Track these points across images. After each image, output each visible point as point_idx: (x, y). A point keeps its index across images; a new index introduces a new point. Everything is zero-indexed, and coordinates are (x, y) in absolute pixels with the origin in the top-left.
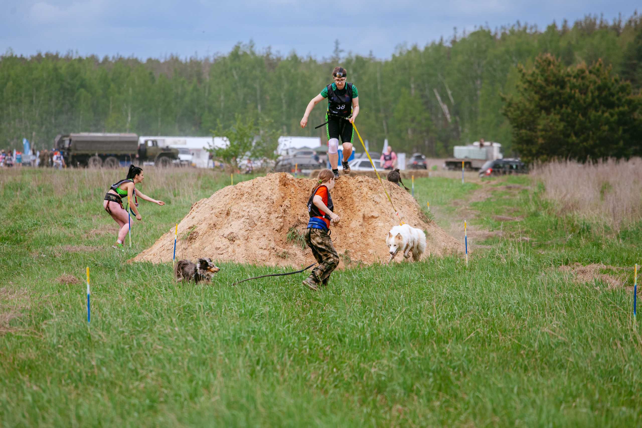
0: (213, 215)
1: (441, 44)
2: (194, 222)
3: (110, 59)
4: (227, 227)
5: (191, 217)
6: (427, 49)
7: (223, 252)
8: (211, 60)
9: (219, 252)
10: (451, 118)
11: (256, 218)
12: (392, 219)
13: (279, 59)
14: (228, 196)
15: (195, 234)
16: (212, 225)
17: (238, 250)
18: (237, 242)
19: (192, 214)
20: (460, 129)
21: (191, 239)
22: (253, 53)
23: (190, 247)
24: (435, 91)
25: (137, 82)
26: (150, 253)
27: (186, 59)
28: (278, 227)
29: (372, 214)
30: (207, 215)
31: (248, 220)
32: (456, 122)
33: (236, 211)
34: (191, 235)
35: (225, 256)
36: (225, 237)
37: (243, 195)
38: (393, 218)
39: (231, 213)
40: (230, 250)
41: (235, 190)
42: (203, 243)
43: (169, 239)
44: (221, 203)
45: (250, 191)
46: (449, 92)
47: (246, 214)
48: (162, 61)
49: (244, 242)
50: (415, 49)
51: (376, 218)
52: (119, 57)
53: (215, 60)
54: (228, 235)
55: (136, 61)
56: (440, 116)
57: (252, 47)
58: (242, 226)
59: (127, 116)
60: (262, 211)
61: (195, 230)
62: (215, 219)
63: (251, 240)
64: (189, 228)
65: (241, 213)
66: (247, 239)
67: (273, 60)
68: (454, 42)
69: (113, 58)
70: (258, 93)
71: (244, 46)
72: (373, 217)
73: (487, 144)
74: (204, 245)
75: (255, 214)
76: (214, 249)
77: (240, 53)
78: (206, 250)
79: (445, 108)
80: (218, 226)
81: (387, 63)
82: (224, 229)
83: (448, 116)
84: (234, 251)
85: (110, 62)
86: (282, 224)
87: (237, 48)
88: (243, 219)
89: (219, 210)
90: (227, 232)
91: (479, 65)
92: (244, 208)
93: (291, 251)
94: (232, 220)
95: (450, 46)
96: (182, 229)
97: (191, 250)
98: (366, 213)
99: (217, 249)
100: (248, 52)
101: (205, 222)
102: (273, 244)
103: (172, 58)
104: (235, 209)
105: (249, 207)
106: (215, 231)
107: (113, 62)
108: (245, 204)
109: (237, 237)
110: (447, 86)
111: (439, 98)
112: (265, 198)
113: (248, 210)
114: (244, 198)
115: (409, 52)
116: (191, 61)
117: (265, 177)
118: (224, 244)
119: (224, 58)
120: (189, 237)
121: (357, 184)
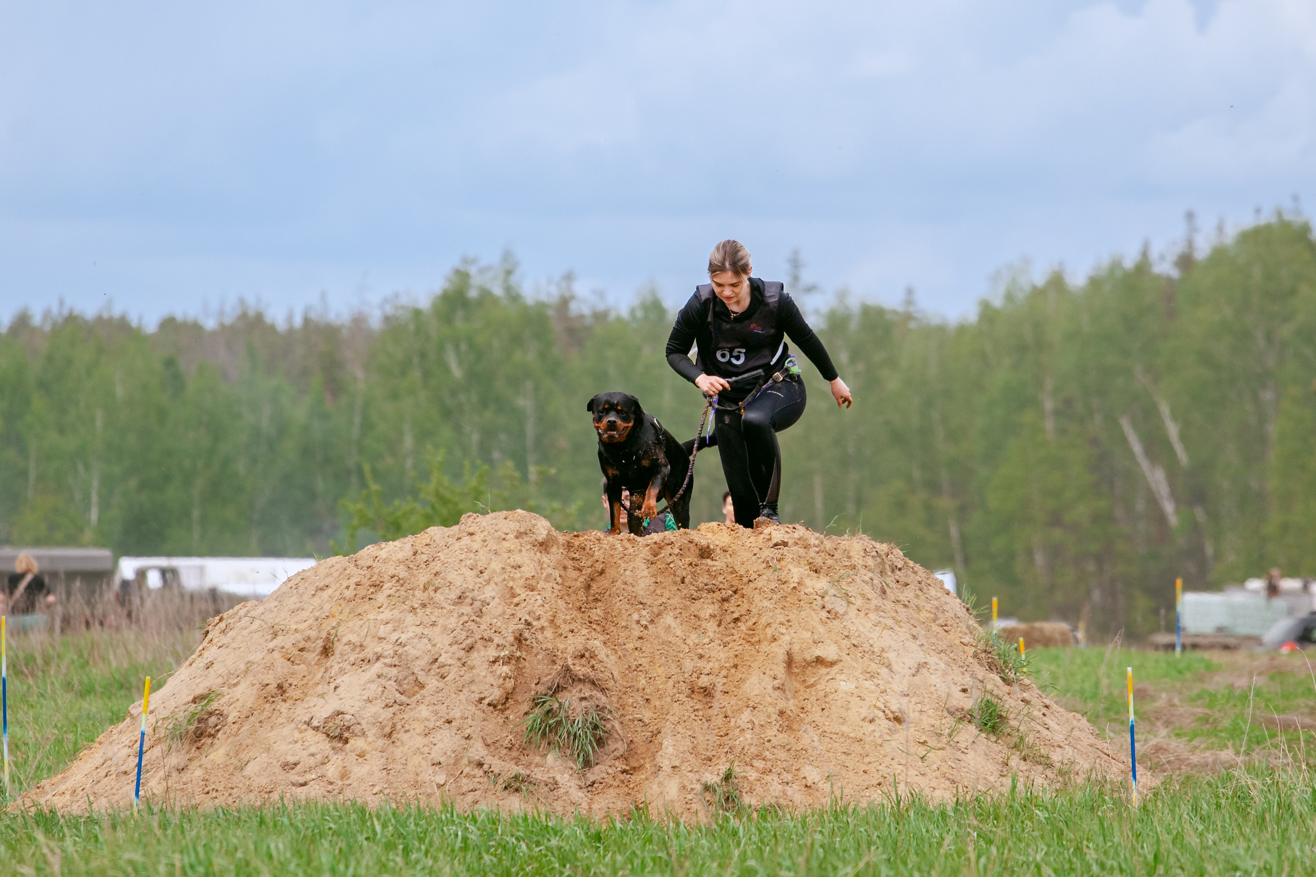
0: (276, 655)
1: (1142, 267)
2: (211, 681)
3: (37, 320)
4: (322, 696)
5: (201, 663)
6: (1095, 282)
7: (309, 777)
8: (375, 321)
9: (294, 777)
10: (1177, 511)
11: (422, 663)
12: (884, 671)
13: (600, 317)
14: (329, 591)
15: (213, 720)
16: (272, 688)
17: (359, 771)
18: (357, 743)
19: (206, 654)
20: (1209, 550)
21: (199, 735)
22: (514, 297)
23: (196, 763)
24: (1126, 425)
25: (120, 391)
26: (62, 788)
27: (290, 318)
28: (496, 694)
29: (818, 652)
30: (256, 657)
31: (394, 671)
32: (1196, 527)
33: (354, 638)
34: (200, 721)
35: (315, 790)
36: (316, 729)
37: (377, 586)
38: (889, 666)
39: (339, 648)
40: (331, 771)
41: (352, 568)
42: (239, 749)
43: (126, 739)
44: (304, 614)
45: (403, 574)
46: (1173, 430)
47: (387, 648)
48: (210, 324)
49: (381, 742)
50: (1057, 282)
51: (832, 664)
52: (66, 312)
53: (387, 319)
54: (327, 720)
55: (122, 326)
56: (1140, 506)
57: (509, 273)
58: (374, 689)
59: (88, 507)
60: (442, 641)
61: (214, 706)
62: (282, 668)
63: (404, 737)
64: (194, 701)
65: (373, 648)
66: (390, 735)
67: (582, 317)
68: (1185, 262)
69: (47, 314)
70: (530, 429)
71: (482, 271)
72: (819, 661)
73: (1290, 584)
74: (244, 756)
75: (418, 650)
76: (278, 770)
77: (473, 294)
78: (250, 769)
79: (1157, 479)
80: (291, 693)
81: (962, 329)
82: (312, 700)
83: (1169, 507)
84: (344, 775)
85: (34, 330)
86: (510, 684)
87: (462, 276)
88: (377, 667)
89: (298, 636)
90: (322, 710)
91: (1269, 337)
92: (383, 631)
93: (539, 775)
94: (342, 671)
95: (1175, 273)
96: (171, 704)
97: (199, 773)
98: (796, 648)
99: (289, 767)
100: (498, 291)
101: (250, 678)
102: (478, 751)
103: (244, 316)
104: (350, 632)
105: (398, 625)
106: (283, 707)
107: (47, 328)
108: (386, 615)
109: (357, 729)
110: (1165, 409)
111: (1137, 448)
112: (453, 596)
113: (394, 637)
114: (381, 597)
115: (1037, 293)
116: (307, 321)
117: (455, 528)
118: (312, 750)
119: (417, 313)
120: (192, 728)
121: (768, 553)
